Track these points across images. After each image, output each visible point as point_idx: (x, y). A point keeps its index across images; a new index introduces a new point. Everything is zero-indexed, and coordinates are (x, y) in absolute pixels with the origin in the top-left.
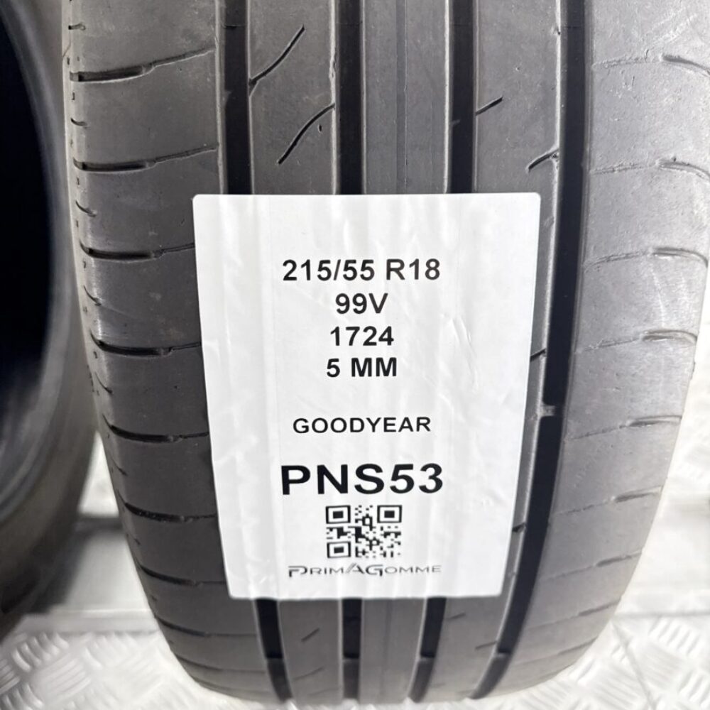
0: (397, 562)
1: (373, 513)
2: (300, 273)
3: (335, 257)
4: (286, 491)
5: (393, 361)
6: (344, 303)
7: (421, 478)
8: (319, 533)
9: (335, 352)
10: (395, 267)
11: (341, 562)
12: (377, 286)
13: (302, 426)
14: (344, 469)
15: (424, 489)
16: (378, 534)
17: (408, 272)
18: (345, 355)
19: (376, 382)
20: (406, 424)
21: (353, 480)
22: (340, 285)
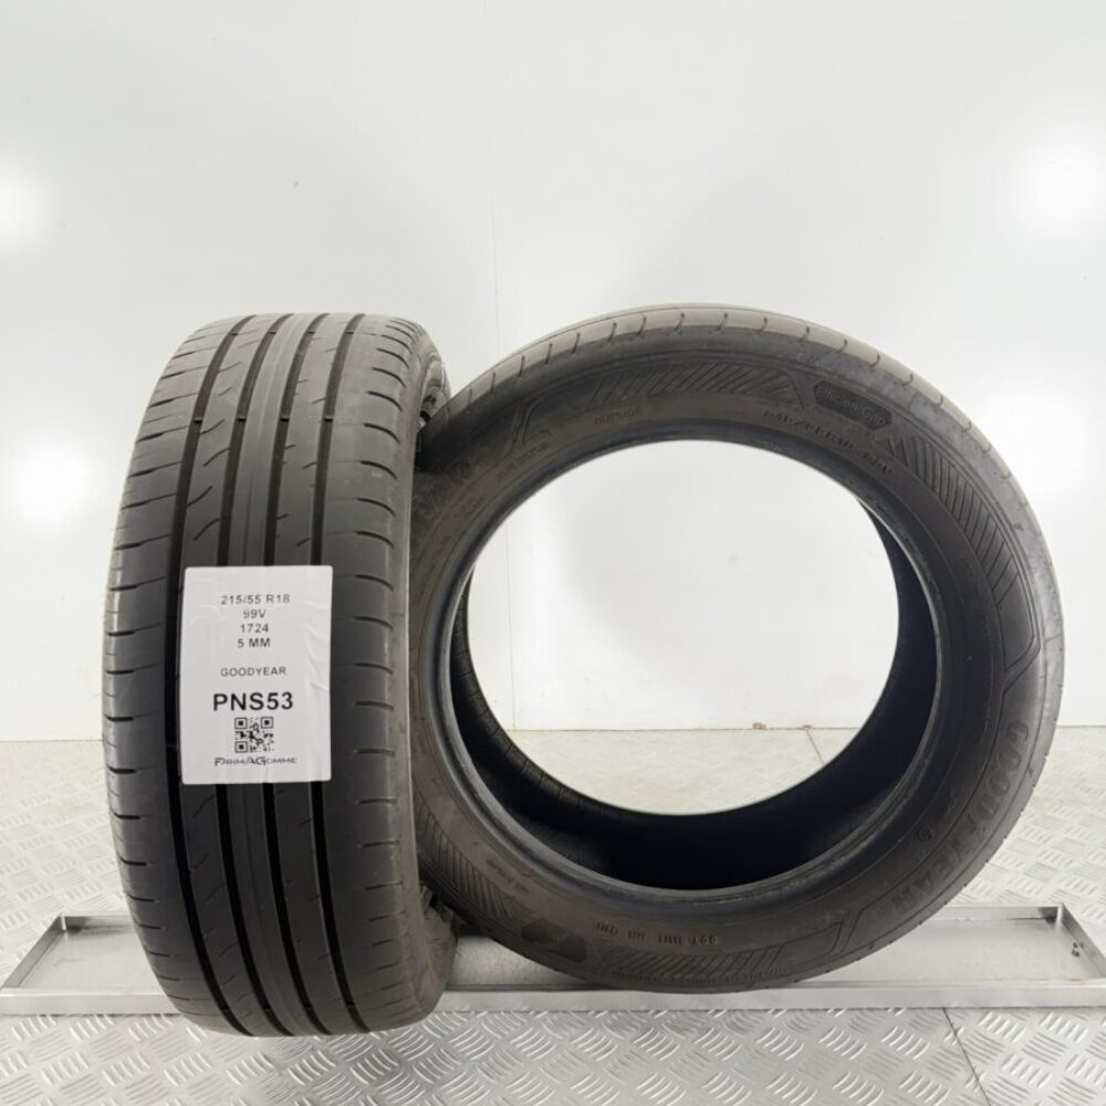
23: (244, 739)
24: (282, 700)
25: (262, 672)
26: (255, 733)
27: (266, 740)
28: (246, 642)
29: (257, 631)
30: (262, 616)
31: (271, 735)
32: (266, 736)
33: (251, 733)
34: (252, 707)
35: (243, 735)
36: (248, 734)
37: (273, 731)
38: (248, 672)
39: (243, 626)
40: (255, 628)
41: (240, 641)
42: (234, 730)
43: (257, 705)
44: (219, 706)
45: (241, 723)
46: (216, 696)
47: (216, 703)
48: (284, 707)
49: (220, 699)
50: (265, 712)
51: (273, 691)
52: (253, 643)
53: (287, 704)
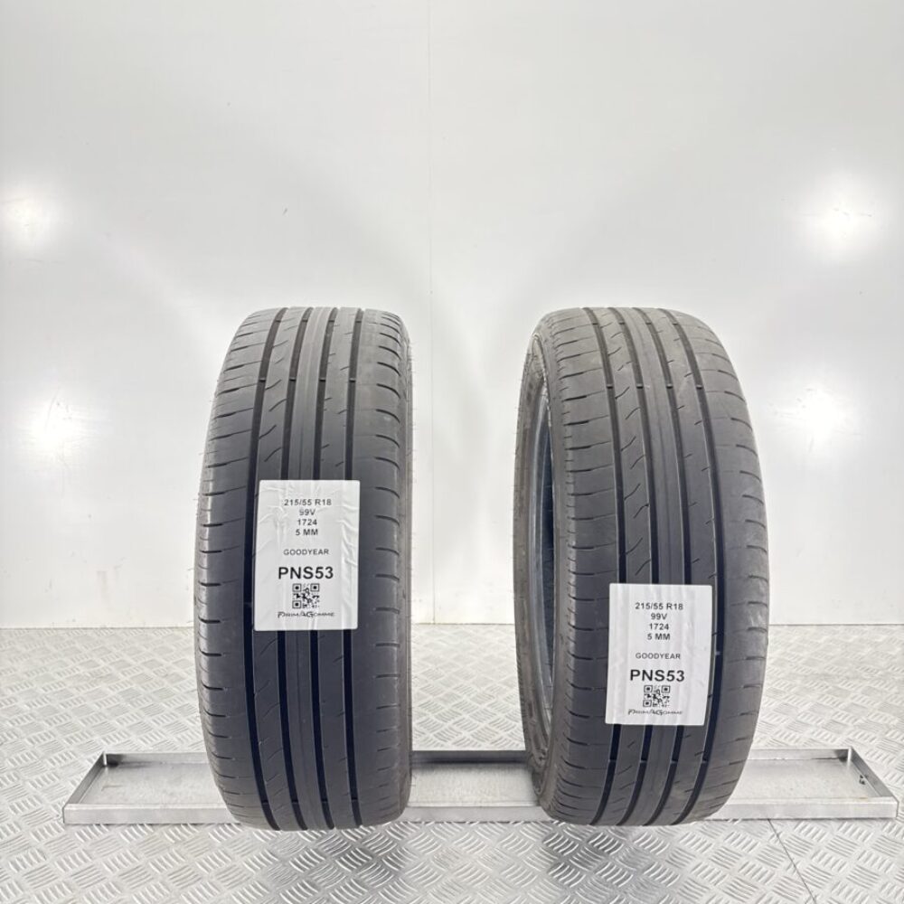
0: (668, 709)
1: (660, 688)
2: (641, 607)
3: (651, 602)
4: (632, 679)
5: (669, 635)
6: (653, 616)
7: (677, 676)
8: (641, 696)
9: (650, 631)
10: (669, 606)
11: (648, 709)
12: (664, 611)
13: (638, 656)
14: (652, 672)
15: (678, 680)
16: (661, 697)
17: (673, 607)
18: (653, 632)
19: (663, 641)
20: (672, 656)
21: (654, 676)
22: (652, 611)
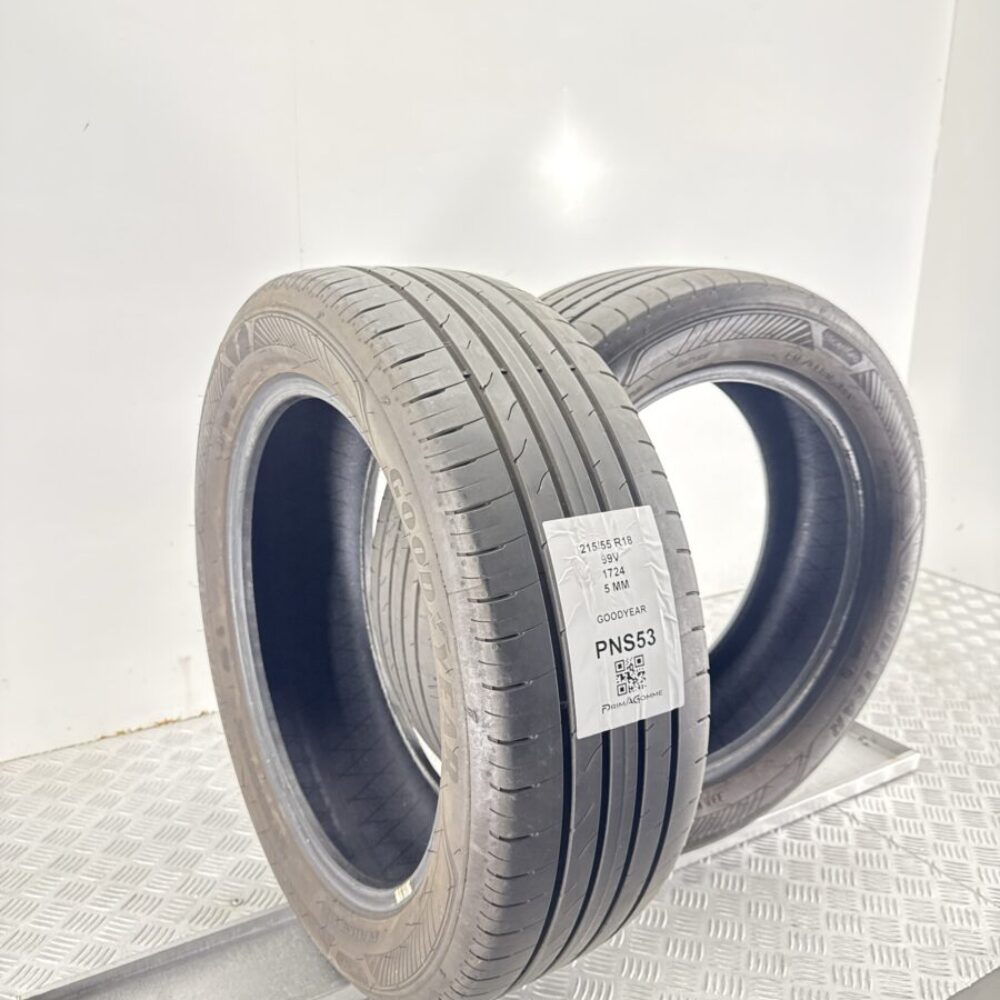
23: (624, 681)
24: (647, 637)
25: (629, 613)
26: (631, 673)
27: (640, 678)
28: (610, 586)
29: (617, 575)
30: (617, 560)
31: (643, 672)
32: (639, 674)
33: (628, 673)
34: (626, 649)
35: (622, 678)
36: (626, 676)
37: (645, 668)
38: (618, 615)
39: (604, 572)
40: (614, 572)
41: (606, 587)
42: (615, 674)
43: (629, 646)
44: (601, 653)
45: (620, 666)
46: (598, 643)
47: (599, 651)
48: (649, 643)
49: (601, 646)
50: (637, 651)
51: (640, 630)
52: (616, 587)
53: (651, 640)
